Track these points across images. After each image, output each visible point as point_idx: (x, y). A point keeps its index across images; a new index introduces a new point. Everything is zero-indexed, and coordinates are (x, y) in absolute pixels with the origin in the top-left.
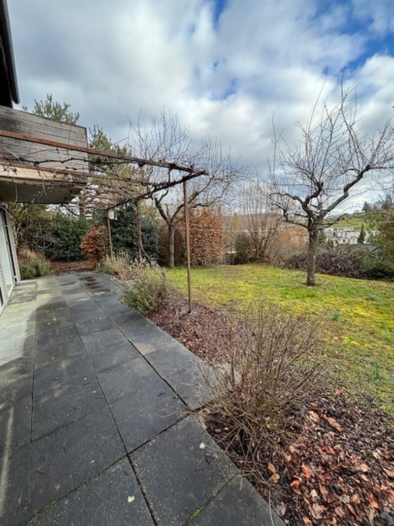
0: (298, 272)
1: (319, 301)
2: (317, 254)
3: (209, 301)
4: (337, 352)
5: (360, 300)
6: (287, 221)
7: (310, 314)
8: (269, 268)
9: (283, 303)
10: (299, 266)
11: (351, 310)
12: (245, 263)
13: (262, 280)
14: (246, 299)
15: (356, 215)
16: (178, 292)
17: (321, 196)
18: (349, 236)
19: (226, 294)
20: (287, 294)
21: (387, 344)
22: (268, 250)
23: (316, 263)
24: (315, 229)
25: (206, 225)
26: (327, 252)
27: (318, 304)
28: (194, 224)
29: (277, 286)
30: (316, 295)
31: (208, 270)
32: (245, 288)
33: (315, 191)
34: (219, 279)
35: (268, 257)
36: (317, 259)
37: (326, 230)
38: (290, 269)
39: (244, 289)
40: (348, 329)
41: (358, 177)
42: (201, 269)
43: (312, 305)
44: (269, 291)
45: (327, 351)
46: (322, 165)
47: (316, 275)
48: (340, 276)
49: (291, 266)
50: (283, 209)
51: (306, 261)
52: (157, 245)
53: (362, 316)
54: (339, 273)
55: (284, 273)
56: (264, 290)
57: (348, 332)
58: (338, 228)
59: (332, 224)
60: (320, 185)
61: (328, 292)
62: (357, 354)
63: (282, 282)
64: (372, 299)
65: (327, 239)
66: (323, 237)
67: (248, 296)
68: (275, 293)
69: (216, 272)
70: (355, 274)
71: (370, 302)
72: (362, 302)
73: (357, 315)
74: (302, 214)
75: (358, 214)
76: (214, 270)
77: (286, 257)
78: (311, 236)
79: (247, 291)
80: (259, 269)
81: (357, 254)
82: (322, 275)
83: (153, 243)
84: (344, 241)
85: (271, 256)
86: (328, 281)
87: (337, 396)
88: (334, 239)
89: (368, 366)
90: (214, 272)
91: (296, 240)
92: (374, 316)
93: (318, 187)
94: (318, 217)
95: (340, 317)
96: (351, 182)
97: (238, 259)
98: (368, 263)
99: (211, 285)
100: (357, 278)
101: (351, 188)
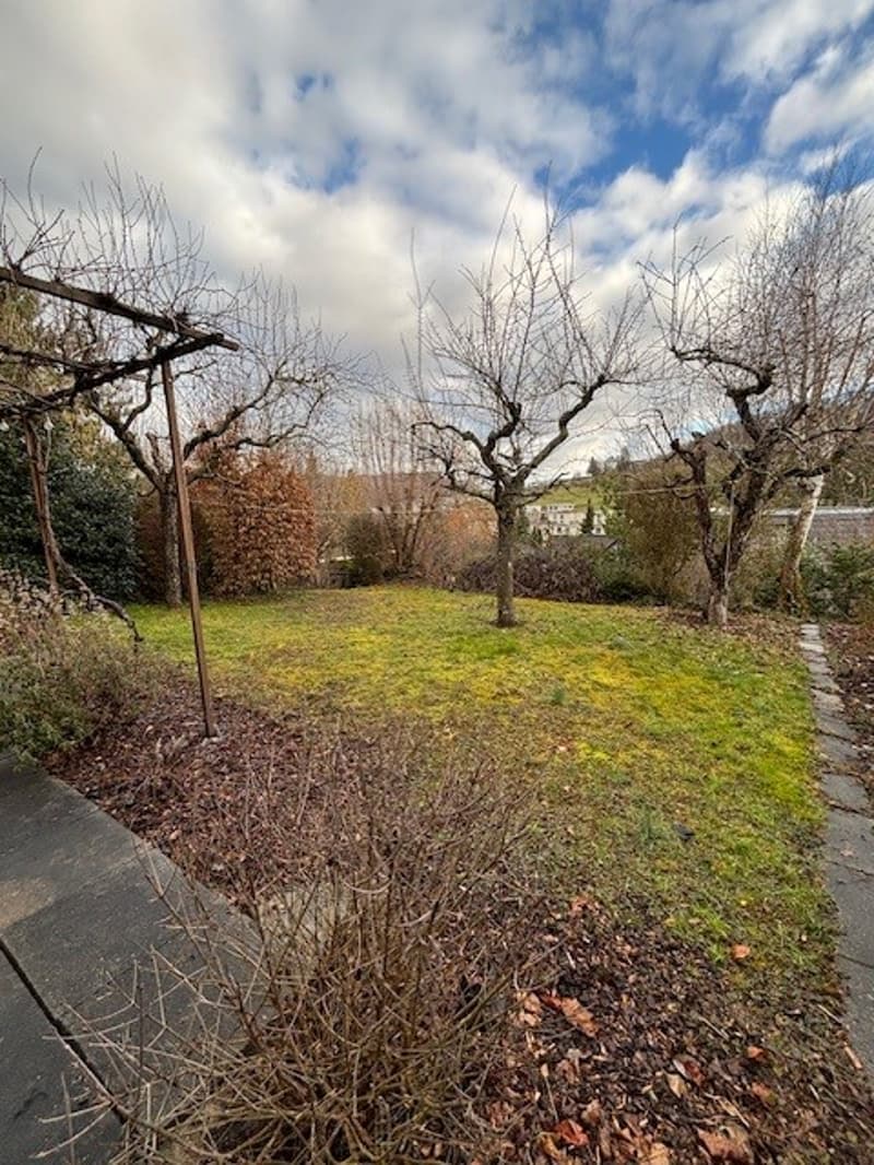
0: (481, 598)
1: (524, 662)
2: (514, 557)
3: (270, 693)
4: (567, 788)
5: (600, 649)
6: (453, 486)
7: (506, 695)
8: (423, 592)
9: (450, 675)
10: (483, 583)
11: (585, 675)
12: (374, 583)
13: (408, 621)
14: (370, 675)
15: (577, 481)
16: (182, 675)
17: (518, 433)
18: (567, 520)
19: (318, 668)
20: (459, 650)
21: (656, 747)
22: (419, 552)
23: (515, 577)
24: (508, 505)
25: (267, 493)
26: (533, 552)
27: (523, 670)
28: (237, 491)
29: (439, 633)
30: (517, 648)
31: (279, 606)
32: (368, 646)
33: (505, 423)
34: (304, 628)
35: (420, 566)
36: (515, 567)
37: (529, 509)
38: (465, 590)
39: (365, 649)
40: (583, 724)
41: (584, 398)
42: (262, 603)
43: (511, 673)
44: (420, 647)
45: (548, 789)
46: (517, 364)
47: (516, 600)
48: (558, 600)
49: (467, 583)
50: (444, 460)
51: (494, 573)
52: (129, 546)
53: (607, 687)
54: (556, 594)
55: (453, 602)
56: (410, 645)
57: (584, 729)
58: (548, 506)
59: (541, 495)
60: (515, 410)
61: (540, 637)
62: (606, 783)
63: (449, 622)
64: (620, 646)
65: (532, 527)
66: (525, 522)
67: (374, 666)
68: (434, 651)
69: (303, 609)
70: (583, 594)
71: (617, 653)
72: (603, 655)
73: (598, 686)
74: (483, 472)
75: (579, 479)
76: (295, 604)
77: (459, 566)
78: (501, 521)
79: (374, 653)
80: (402, 596)
81: (586, 555)
82: (526, 601)
83: (116, 540)
84: (559, 530)
85: (428, 565)
86: (538, 614)
87: (576, 917)
88: (542, 527)
89: (631, 811)
90: (296, 609)
91: (475, 529)
92: (627, 683)
93: (512, 413)
94: (514, 479)
95: (567, 695)
96: (570, 408)
97: (357, 576)
98: (606, 572)
99: (280, 646)
100: (588, 603)
101: (571, 421)
